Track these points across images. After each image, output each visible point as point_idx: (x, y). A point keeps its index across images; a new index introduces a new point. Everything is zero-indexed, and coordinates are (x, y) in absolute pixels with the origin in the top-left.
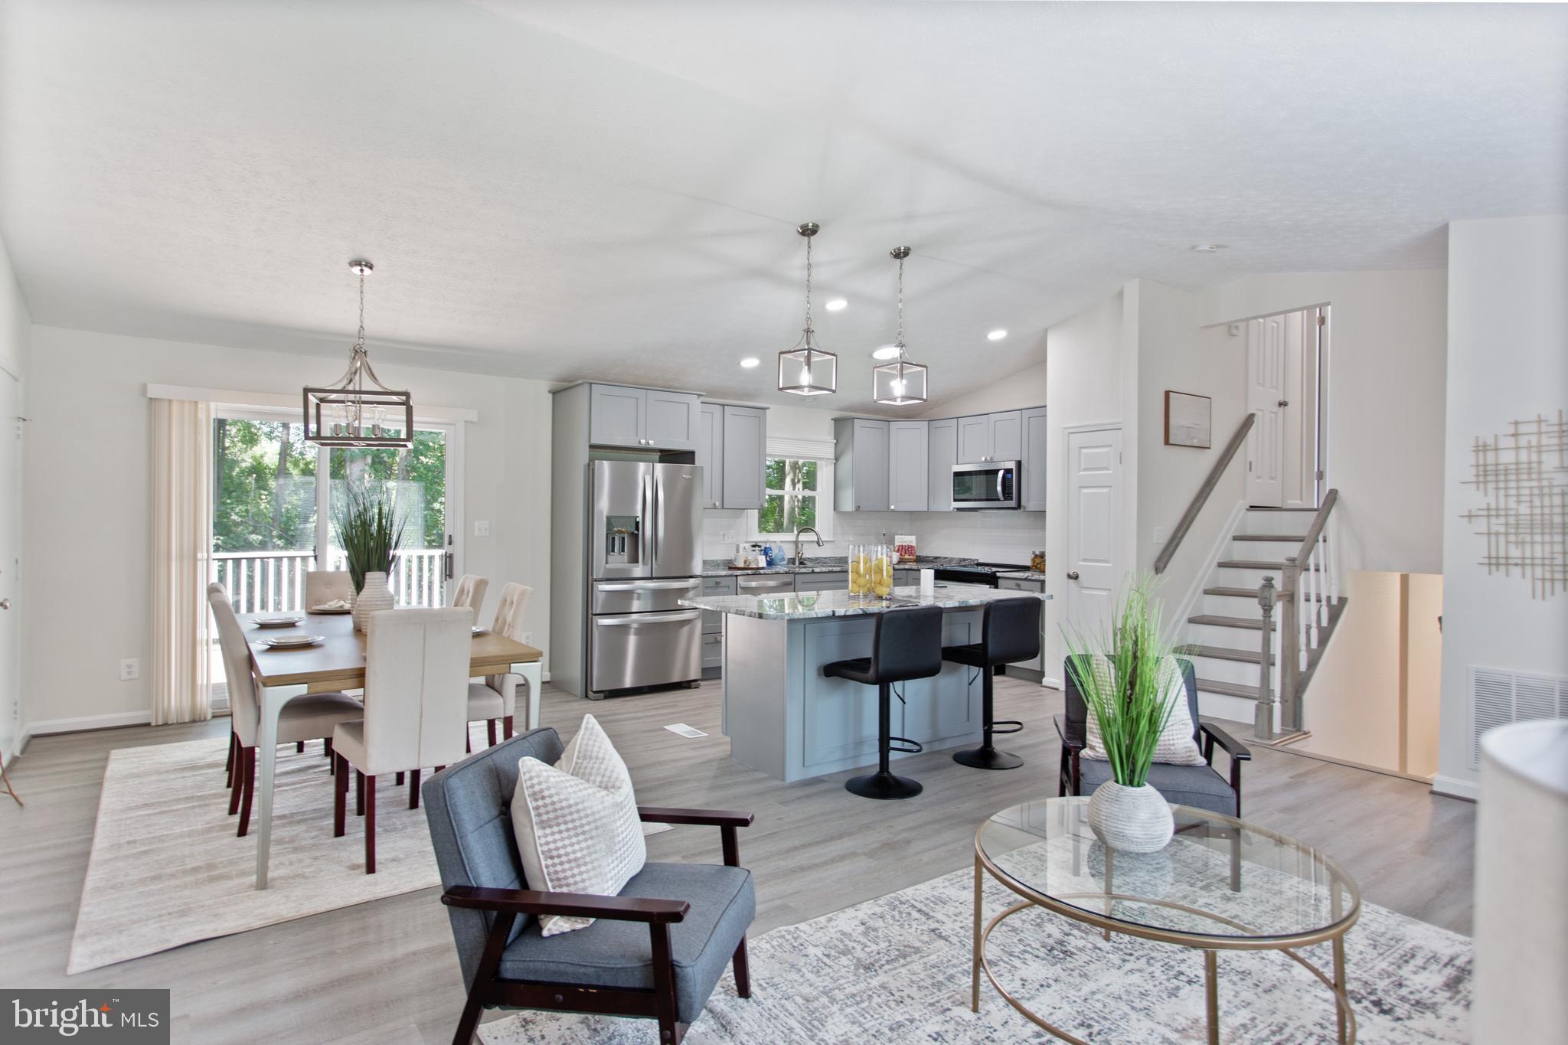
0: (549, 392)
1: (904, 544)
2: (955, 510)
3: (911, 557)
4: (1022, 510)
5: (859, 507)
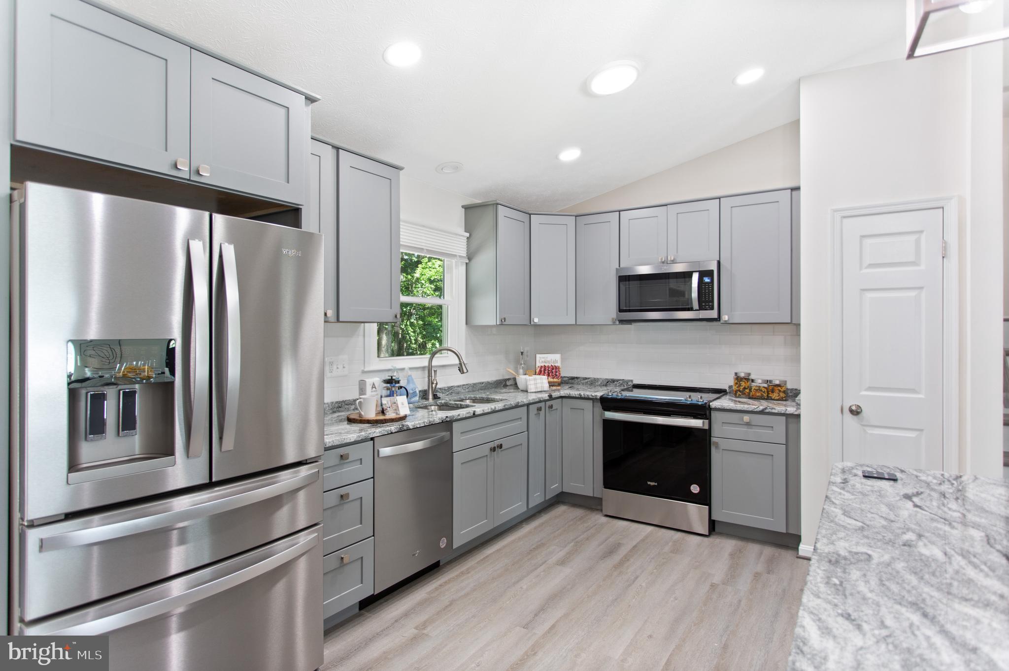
1: (546, 365)
2: (617, 323)
3: (555, 380)
4: (722, 322)
5: (505, 319)
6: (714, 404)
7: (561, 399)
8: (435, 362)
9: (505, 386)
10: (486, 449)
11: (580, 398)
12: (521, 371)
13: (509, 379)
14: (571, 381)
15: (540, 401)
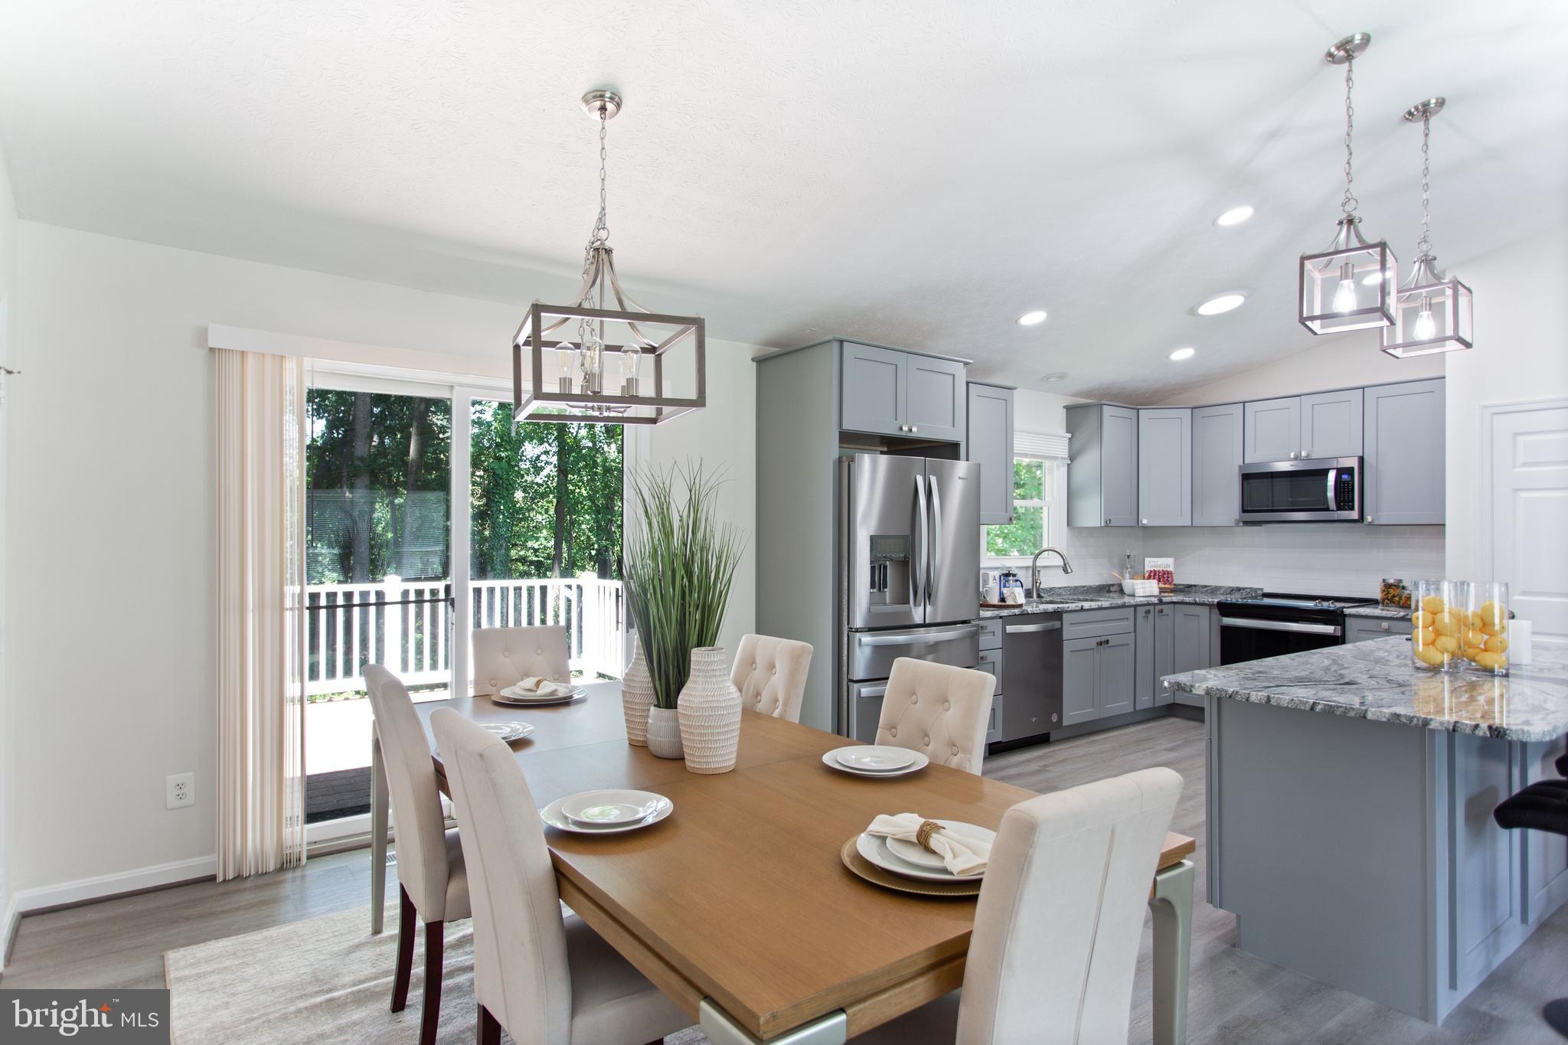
0: (753, 360)
1: (1157, 569)
2: (1241, 524)
3: (1167, 586)
4: (1365, 523)
5: (1110, 521)
6: (1347, 611)
7: (1172, 605)
8: (1039, 563)
9: (1109, 591)
10: (1093, 643)
11: (1195, 604)
12: (1127, 575)
13: (1113, 585)
14: (1188, 588)
15: (1148, 604)
